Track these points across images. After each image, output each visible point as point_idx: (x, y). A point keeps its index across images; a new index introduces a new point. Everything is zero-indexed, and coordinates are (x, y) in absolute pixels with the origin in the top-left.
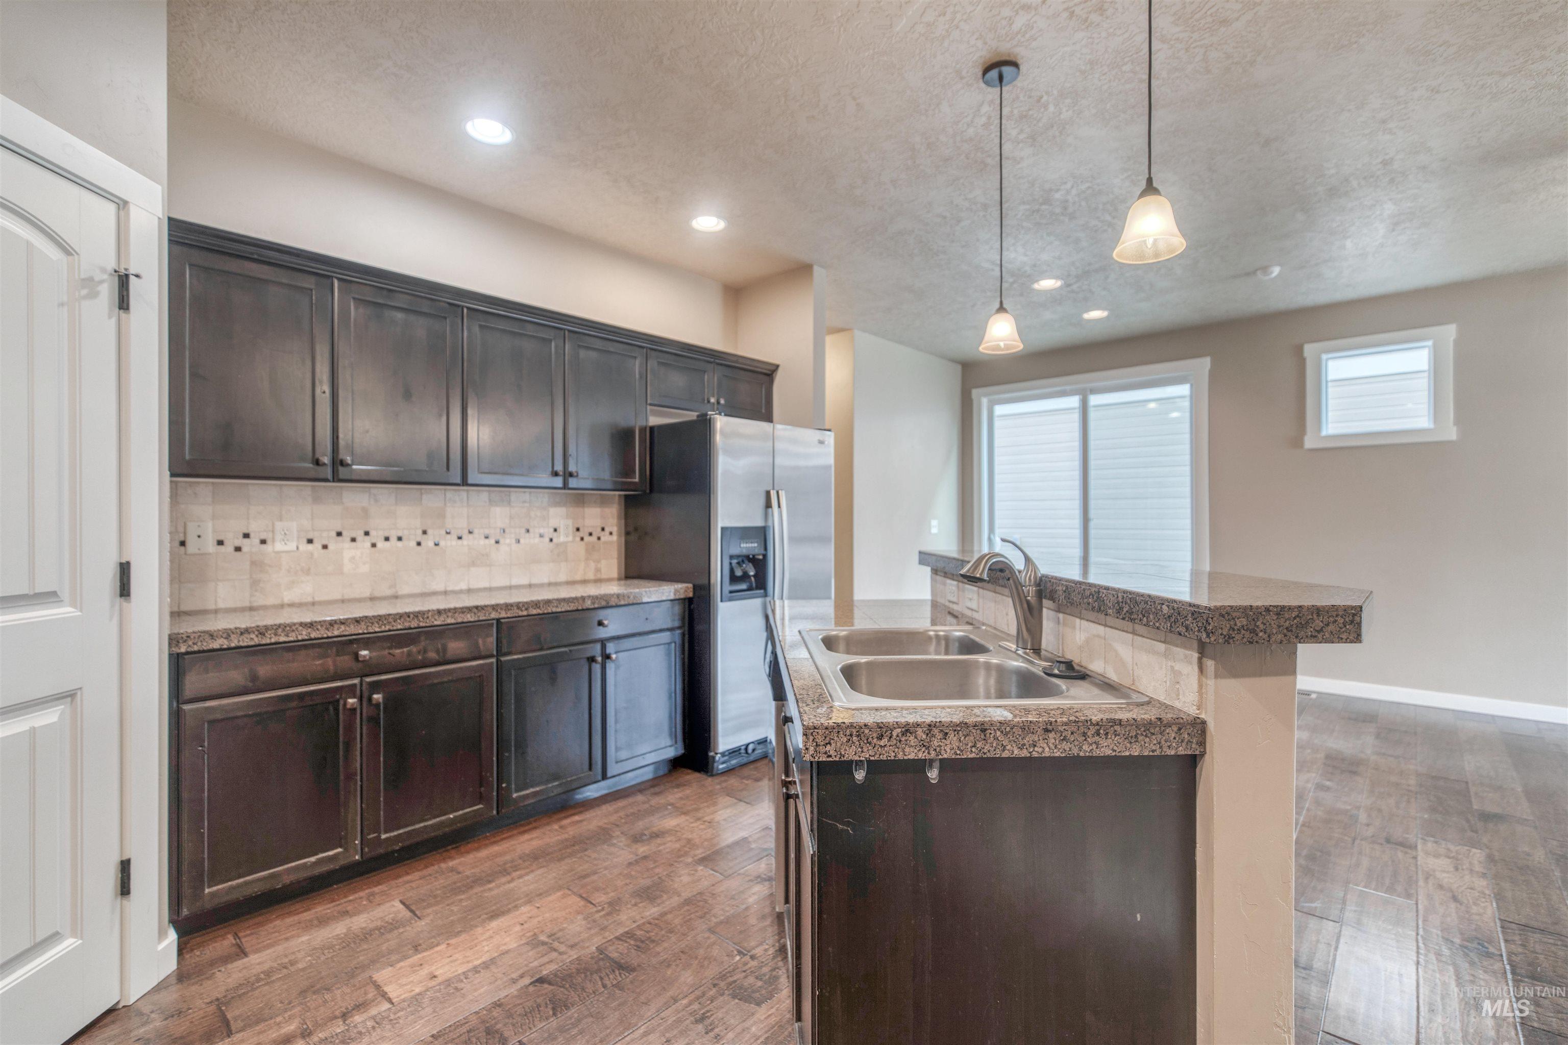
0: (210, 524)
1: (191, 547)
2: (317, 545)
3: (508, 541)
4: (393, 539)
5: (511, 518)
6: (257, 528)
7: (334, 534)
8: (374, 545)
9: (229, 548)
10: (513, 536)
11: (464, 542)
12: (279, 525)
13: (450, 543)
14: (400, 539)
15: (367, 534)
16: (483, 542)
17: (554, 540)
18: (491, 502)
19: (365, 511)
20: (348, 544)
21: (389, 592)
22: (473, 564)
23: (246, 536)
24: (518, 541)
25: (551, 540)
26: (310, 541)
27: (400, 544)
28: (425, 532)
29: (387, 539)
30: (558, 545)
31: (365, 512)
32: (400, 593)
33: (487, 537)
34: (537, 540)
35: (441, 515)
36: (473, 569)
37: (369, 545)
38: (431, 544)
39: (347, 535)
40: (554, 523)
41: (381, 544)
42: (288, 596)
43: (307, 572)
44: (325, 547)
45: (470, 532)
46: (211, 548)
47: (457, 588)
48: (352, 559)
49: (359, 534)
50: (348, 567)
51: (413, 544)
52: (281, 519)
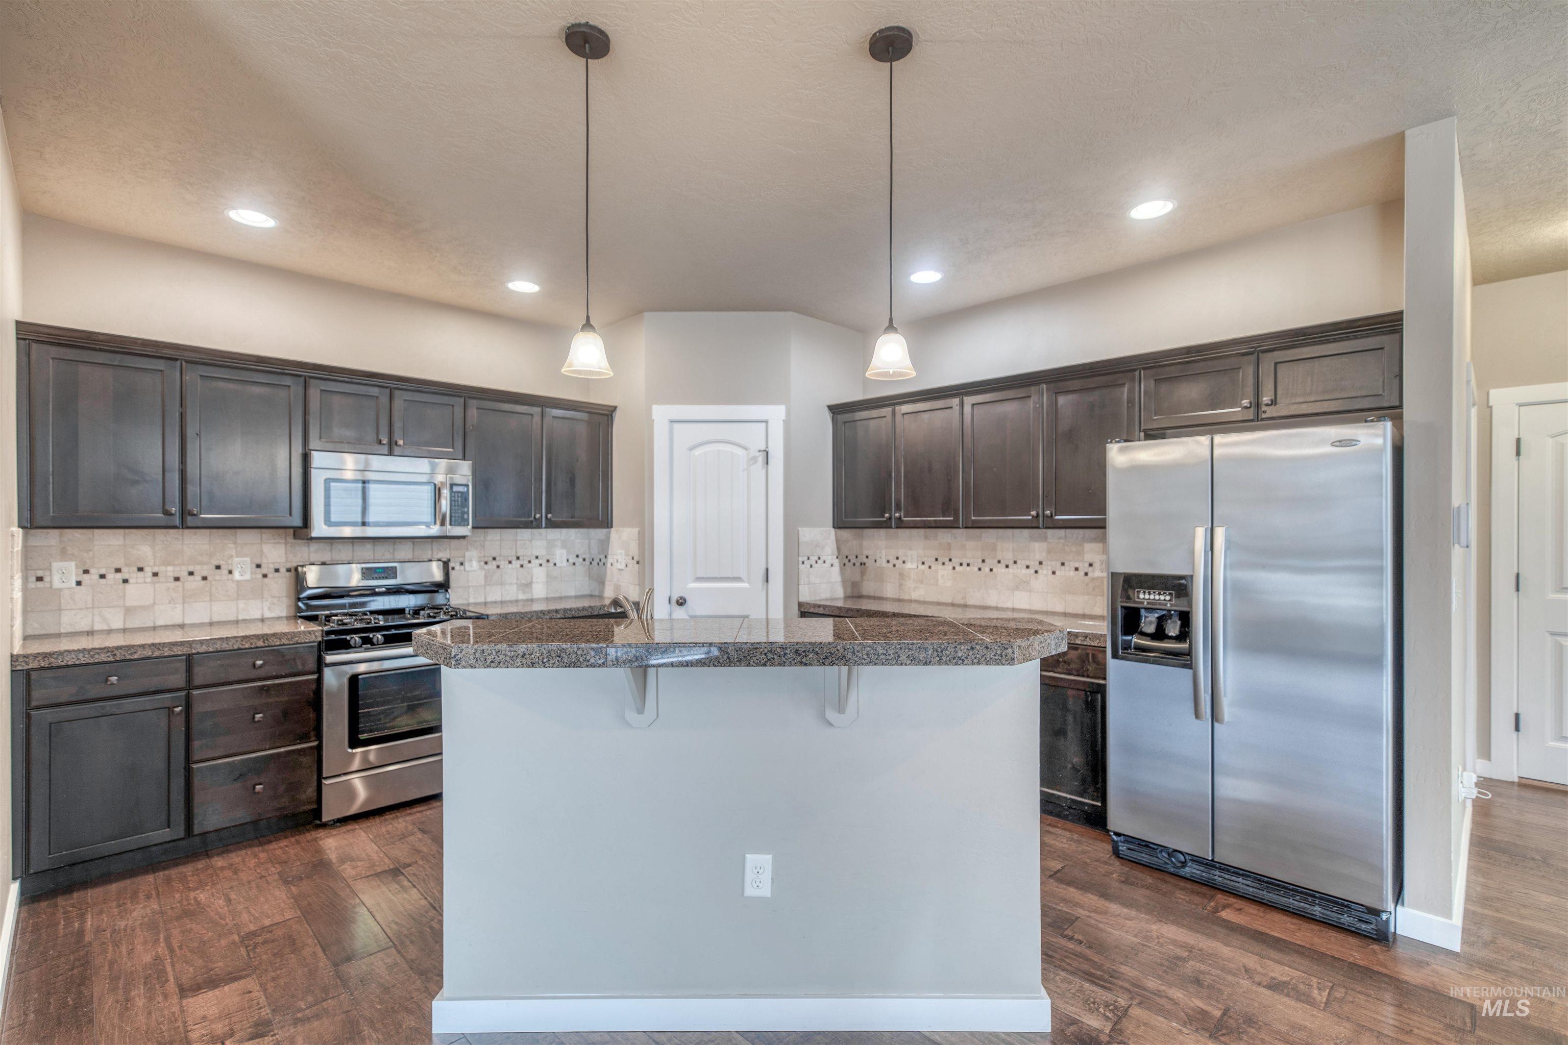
0: (884, 552)
1: (878, 564)
2: (926, 566)
3: (1045, 572)
4: (965, 564)
5: (1049, 551)
6: (900, 553)
7: (934, 559)
8: (954, 568)
9: (891, 565)
10: (1050, 568)
11: (1010, 570)
12: (910, 553)
13: (1000, 570)
14: (968, 565)
15: (950, 560)
16: (1025, 571)
17: (1090, 574)
18: (1032, 539)
19: (949, 545)
20: (941, 567)
21: (962, 602)
22: (1017, 588)
23: (897, 558)
24: (1054, 573)
25: (1086, 574)
26: (923, 563)
27: (968, 568)
28: (983, 561)
29: (961, 564)
30: (1093, 579)
31: (949, 547)
32: (969, 603)
33: (1028, 567)
34: (1072, 573)
35: (994, 549)
36: (1016, 593)
37: (951, 568)
38: (987, 570)
39: (941, 560)
40: (1088, 557)
41: (958, 568)
42: (914, 596)
43: (921, 582)
44: (930, 567)
45: (1015, 562)
46: (884, 564)
47: (1005, 606)
48: (943, 576)
49: (946, 560)
50: (941, 582)
51: (976, 569)
52: (911, 549)
